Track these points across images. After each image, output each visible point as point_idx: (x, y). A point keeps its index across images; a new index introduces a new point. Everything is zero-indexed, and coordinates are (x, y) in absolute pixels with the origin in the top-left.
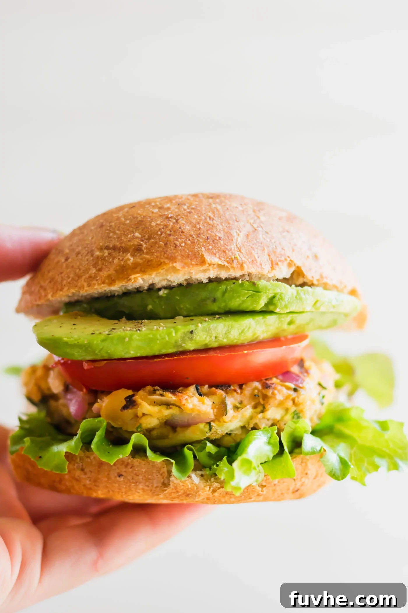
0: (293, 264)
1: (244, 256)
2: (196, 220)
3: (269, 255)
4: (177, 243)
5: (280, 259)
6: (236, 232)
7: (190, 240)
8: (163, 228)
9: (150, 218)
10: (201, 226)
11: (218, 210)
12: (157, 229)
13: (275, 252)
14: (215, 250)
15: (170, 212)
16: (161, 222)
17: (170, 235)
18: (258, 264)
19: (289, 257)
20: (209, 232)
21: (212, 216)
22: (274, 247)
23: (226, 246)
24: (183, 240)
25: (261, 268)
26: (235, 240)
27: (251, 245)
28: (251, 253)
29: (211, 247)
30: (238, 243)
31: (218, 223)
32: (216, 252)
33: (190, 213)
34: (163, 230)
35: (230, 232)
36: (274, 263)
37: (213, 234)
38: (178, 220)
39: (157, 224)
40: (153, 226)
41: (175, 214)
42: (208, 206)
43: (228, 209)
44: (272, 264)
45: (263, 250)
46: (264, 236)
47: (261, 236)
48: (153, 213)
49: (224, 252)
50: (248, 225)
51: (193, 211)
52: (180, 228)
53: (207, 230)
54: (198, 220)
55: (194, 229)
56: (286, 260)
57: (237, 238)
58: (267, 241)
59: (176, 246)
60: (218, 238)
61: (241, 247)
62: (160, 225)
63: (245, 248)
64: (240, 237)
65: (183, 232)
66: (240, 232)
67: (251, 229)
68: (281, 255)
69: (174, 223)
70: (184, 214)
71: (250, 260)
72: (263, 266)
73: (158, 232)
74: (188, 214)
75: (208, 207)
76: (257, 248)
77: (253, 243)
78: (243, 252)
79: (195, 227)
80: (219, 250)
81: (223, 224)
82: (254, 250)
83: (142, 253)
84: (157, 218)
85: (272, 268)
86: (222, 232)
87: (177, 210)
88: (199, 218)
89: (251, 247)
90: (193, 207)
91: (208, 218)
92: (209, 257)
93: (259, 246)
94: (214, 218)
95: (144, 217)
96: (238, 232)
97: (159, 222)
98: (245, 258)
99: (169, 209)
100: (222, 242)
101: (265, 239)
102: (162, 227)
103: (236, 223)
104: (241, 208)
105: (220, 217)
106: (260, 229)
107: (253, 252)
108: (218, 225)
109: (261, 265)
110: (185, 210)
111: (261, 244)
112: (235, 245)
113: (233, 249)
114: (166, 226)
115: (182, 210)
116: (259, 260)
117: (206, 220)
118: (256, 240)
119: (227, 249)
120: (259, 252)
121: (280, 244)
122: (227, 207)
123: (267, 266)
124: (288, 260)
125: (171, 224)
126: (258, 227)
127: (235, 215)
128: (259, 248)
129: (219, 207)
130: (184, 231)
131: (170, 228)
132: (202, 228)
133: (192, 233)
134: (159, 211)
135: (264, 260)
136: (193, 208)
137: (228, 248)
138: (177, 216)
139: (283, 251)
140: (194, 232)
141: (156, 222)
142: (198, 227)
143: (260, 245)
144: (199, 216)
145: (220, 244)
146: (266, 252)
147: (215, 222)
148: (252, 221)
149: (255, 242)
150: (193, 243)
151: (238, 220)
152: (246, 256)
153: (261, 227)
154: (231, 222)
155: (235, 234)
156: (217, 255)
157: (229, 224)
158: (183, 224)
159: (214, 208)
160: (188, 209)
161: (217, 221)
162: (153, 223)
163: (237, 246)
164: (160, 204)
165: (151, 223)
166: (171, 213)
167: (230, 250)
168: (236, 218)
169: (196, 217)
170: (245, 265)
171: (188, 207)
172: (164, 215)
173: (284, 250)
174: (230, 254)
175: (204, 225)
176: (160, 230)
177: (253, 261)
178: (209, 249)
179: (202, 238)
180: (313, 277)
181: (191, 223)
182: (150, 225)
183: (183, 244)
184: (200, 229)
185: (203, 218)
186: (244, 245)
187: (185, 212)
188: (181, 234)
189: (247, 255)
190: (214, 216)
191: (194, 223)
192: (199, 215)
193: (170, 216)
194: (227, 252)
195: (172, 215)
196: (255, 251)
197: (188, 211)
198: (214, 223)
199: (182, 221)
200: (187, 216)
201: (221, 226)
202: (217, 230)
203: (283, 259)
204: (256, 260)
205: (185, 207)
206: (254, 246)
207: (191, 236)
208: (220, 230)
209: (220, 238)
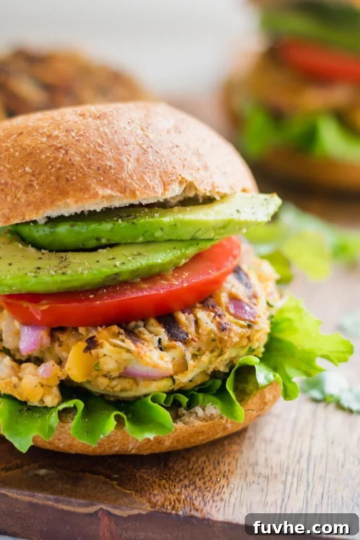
0: (185, 181)
1: (136, 183)
2: (86, 150)
3: (161, 177)
4: (68, 176)
5: (172, 178)
6: (126, 157)
7: (81, 173)
8: (53, 161)
9: (39, 150)
10: (90, 156)
11: (106, 134)
12: (48, 162)
13: (166, 173)
14: (107, 180)
15: (58, 141)
16: (51, 154)
17: (60, 168)
18: (151, 189)
19: (180, 175)
20: (100, 162)
21: (101, 143)
22: (165, 167)
23: (117, 175)
24: (74, 173)
25: (155, 192)
26: (125, 168)
27: (142, 169)
28: (143, 178)
29: (102, 179)
30: (129, 170)
31: (108, 150)
32: (108, 183)
33: (78, 141)
34: (53, 163)
35: (120, 159)
36: (166, 184)
37: (104, 163)
38: (68, 150)
39: (47, 157)
40: (43, 159)
41: (64, 144)
42: (96, 130)
43: (116, 132)
44: (164, 185)
45: (155, 173)
46: (155, 157)
47: (151, 158)
48: (42, 143)
49: (116, 182)
50: (138, 147)
51: (81, 138)
52: (70, 160)
53: (98, 160)
54: (88, 149)
55: (84, 160)
56: (177, 178)
57: (128, 165)
58: (158, 162)
59: (67, 180)
60: (108, 168)
61: (132, 173)
62: (49, 157)
63: (136, 174)
64: (131, 162)
65: (73, 165)
66: (130, 156)
67: (141, 152)
68: (172, 174)
69: (64, 155)
70: (72, 143)
71: (142, 186)
72: (156, 190)
73: (48, 166)
74: (77, 143)
75: (96, 132)
76: (148, 172)
77: (144, 166)
78: (135, 179)
79: (85, 157)
80: (111, 181)
81: (113, 151)
82: (145, 174)
83: (34, 189)
84: (46, 149)
85: (165, 189)
86: (112, 160)
87: (65, 138)
88: (88, 147)
89: (143, 172)
90: (81, 133)
91: (97, 145)
92: (101, 190)
93: (150, 169)
94: (103, 145)
95: (33, 148)
96: (128, 157)
97: (48, 154)
98: (137, 184)
99: (57, 137)
100: (112, 171)
101: (155, 160)
102: (52, 159)
103: (125, 147)
104: (129, 128)
105: (109, 143)
106: (150, 150)
107: (145, 176)
108: (107, 152)
109: (154, 188)
110: (73, 137)
111: (152, 166)
112: (126, 172)
113: (124, 177)
114: (56, 159)
115: (71, 137)
116: (151, 184)
117: (96, 148)
118: (147, 163)
119: (118, 178)
120: (151, 175)
121: (170, 162)
122: (115, 129)
123: (160, 189)
124: (180, 178)
125: (61, 155)
126: (147, 148)
127: (124, 138)
128: (150, 171)
129: (107, 131)
130: (74, 163)
131: (60, 160)
132: (92, 158)
133: (83, 164)
134: (47, 140)
135: (156, 183)
136: (81, 135)
137: (120, 177)
138: (67, 146)
139: (174, 170)
140: (84, 163)
141: (46, 154)
142: (88, 157)
143: (150, 167)
144: (88, 145)
145: (111, 173)
146: (158, 174)
147: (104, 149)
148: (141, 142)
149: (146, 165)
150: (84, 175)
151: (127, 144)
152: (138, 182)
153: (151, 147)
154: (120, 147)
155: (125, 160)
156: (110, 186)
157: (118, 149)
158: (73, 155)
159: (103, 131)
160: (77, 136)
161: (106, 148)
162: (42, 155)
163: (128, 173)
164: (48, 131)
165: (40, 155)
166: (60, 143)
167: (122, 179)
168: (125, 142)
169: (85, 145)
170: (138, 193)
171: (76, 133)
172: (54, 145)
173: (175, 168)
174: (122, 183)
175: (94, 155)
176: (50, 163)
177: (145, 187)
178: (100, 181)
179: (93, 170)
180: (205, 190)
181: (80, 153)
182: (40, 158)
183: (74, 178)
184: (90, 159)
185: (93, 146)
186: (135, 172)
187: (74, 140)
188: (71, 166)
189: (140, 181)
190: (103, 142)
191: (84, 152)
192: (88, 143)
193: (59, 145)
194: (119, 181)
195: (61, 145)
196: (147, 176)
197: (77, 138)
198: (103, 151)
199: (72, 152)
200: (76, 145)
201: (110, 154)
202: (107, 159)
203: (174, 178)
204: (148, 184)
205: (74, 134)
206: (145, 170)
207: (82, 168)
208: (110, 158)
209: (110, 167)
